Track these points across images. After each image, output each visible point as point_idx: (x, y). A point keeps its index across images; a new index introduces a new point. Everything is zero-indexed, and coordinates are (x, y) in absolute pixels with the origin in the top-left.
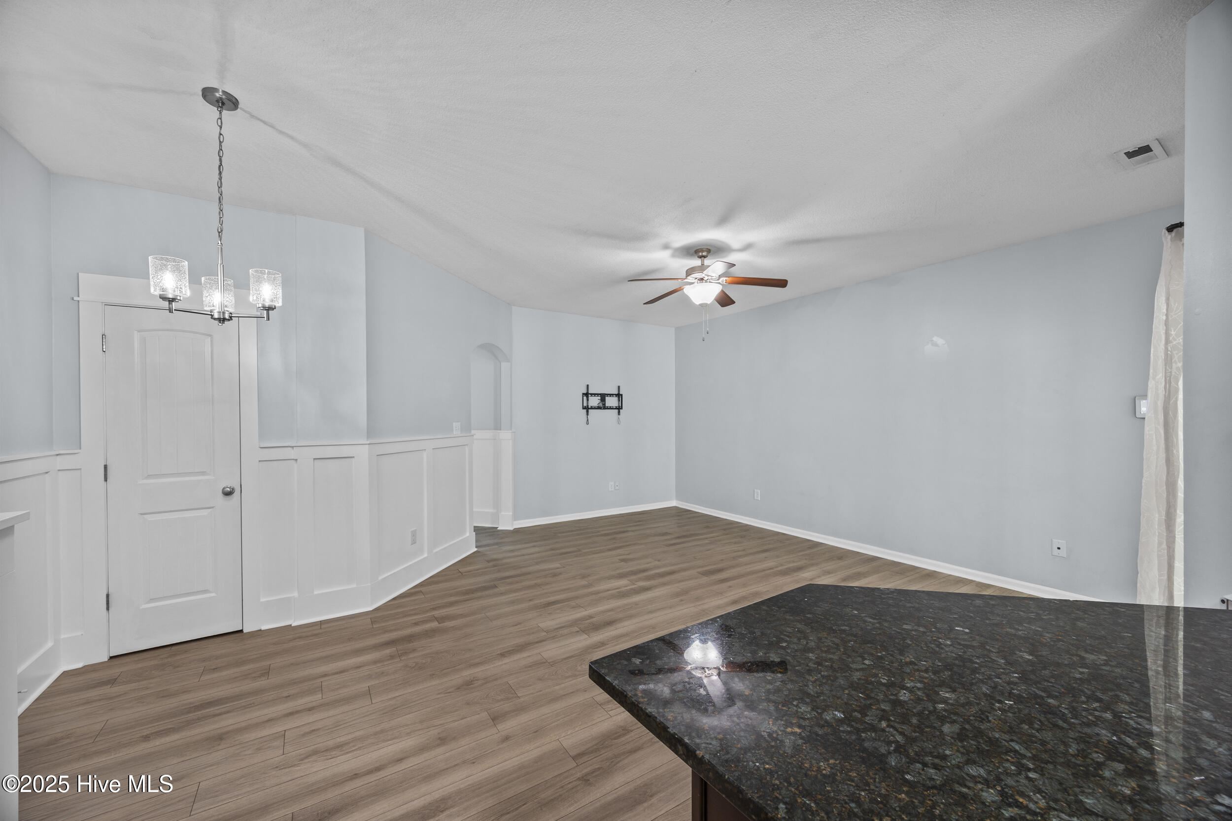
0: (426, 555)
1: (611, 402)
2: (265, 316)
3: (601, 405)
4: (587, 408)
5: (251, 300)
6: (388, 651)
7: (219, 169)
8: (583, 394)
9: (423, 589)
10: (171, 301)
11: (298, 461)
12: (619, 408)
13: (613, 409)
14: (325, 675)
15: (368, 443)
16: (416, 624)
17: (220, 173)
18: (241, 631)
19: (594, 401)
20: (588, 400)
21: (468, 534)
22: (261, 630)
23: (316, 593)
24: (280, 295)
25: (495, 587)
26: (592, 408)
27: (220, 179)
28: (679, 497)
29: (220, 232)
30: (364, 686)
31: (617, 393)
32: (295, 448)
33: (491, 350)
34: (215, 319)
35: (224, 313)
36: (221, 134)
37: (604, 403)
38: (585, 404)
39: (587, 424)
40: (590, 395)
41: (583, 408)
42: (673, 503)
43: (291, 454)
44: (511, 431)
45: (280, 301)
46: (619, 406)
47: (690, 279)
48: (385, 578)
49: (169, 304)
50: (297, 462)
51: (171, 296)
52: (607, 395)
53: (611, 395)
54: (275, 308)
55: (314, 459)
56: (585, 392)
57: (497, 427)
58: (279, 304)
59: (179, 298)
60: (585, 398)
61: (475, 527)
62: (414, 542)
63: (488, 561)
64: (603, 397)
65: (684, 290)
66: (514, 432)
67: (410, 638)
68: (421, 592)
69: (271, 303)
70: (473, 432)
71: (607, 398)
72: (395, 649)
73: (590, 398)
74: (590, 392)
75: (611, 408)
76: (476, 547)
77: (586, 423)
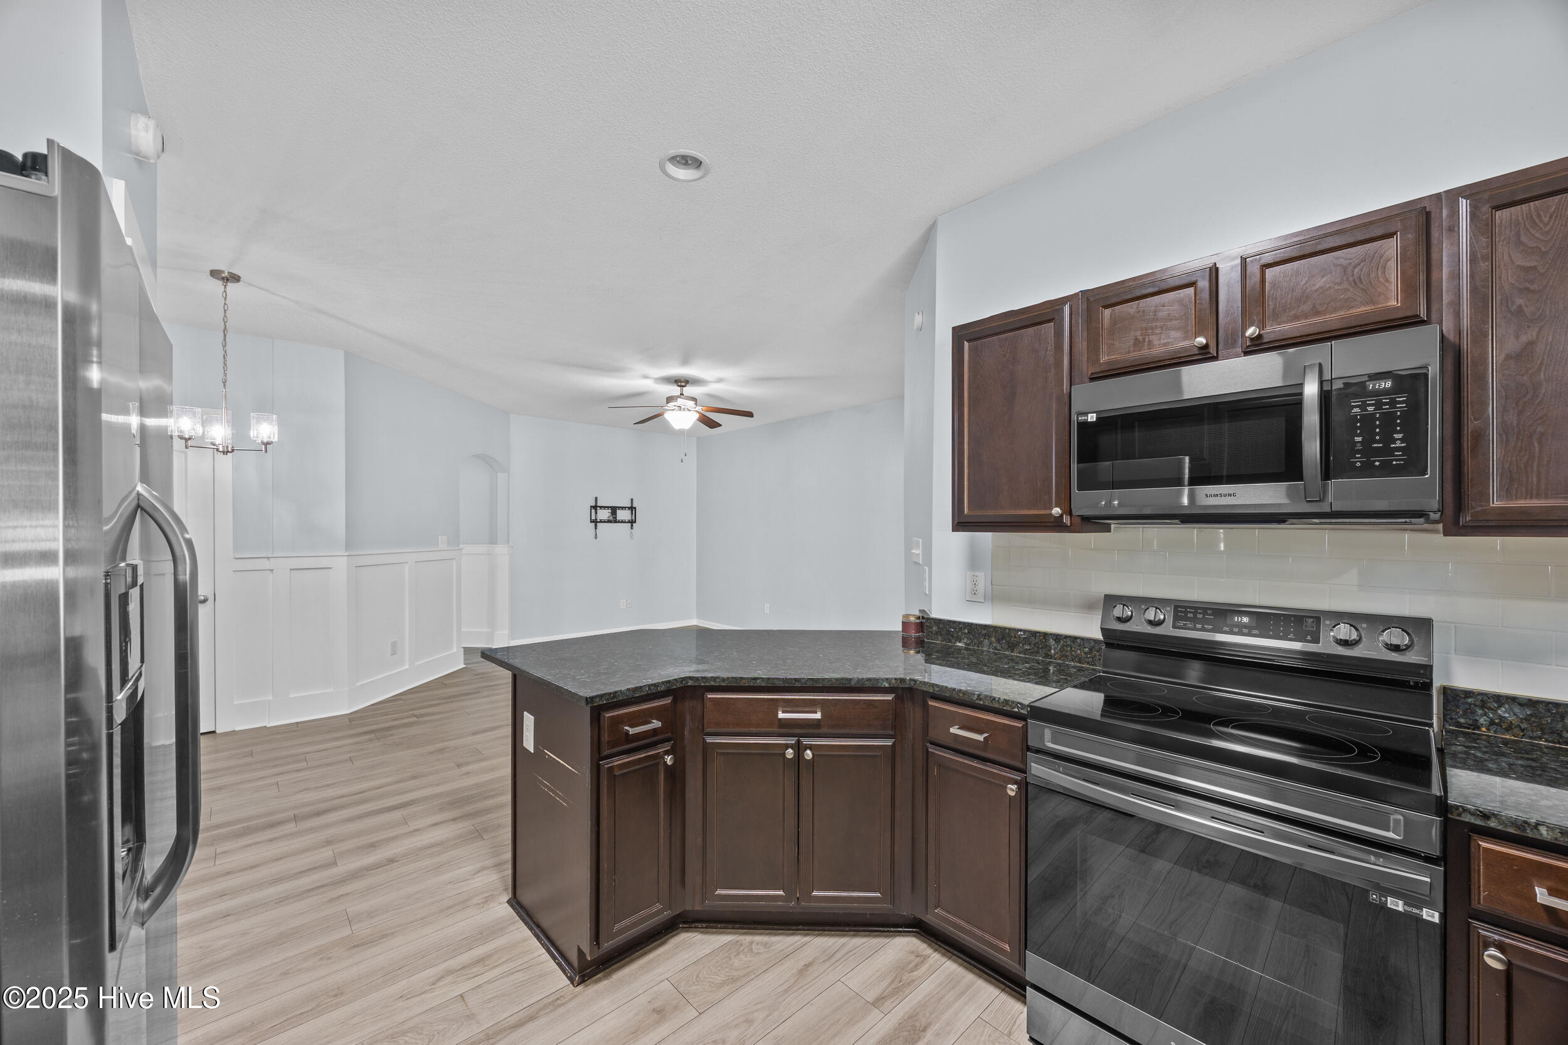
0: (407, 667)
1: (623, 515)
2: (263, 449)
3: (611, 518)
4: (595, 522)
5: (252, 435)
6: (367, 737)
7: (224, 332)
8: (591, 507)
9: (403, 697)
10: (187, 440)
11: (274, 571)
12: (632, 522)
13: (625, 522)
14: (309, 753)
15: (347, 554)
16: (395, 720)
17: (225, 336)
18: (214, 732)
19: (604, 514)
20: (596, 513)
21: (455, 650)
22: (234, 731)
23: (291, 696)
24: (276, 431)
25: (479, 692)
26: (601, 521)
27: (225, 340)
28: (698, 617)
29: (224, 383)
30: (347, 756)
31: (630, 506)
32: (271, 559)
33: (487, 461)
34: (220, 452)
35: (227, 447)
36: (225, 304)
37: (615, 516)
38: (593, 518)
39: (596, 538)
40: (598, 508)
41: (591, 522)
42: (694, 622)
43: (267, 564)
44: (507, 546)
45: (276, 436)
46: (632, 520)
47: (671, 405)
48: (363, 684)
49: (186, 442)
50: (272, 573)
51: (187, 436)
52: (619, 508)
53: (623, 508)
54: (272, 443)
55: (291, 569)
56: (594, 504)
57: (493, 541)
58: (275, 439)
59: (193, 437)
60: (593, 511)
61: (464, 648)
62: (394, 653)
63: (476, 675)
64: (614, 510)
65: (665, 415)
66: (512, 547)
67: (389, 729)
68: (401, 699)
69: (269, 440)
70: (462, 546)
71: (619, 512)
72: (374, 735)
73: (599, 511)
74: (598, 505)
75: (622, 522)
76: (465, 664)
77: (594, 538)
